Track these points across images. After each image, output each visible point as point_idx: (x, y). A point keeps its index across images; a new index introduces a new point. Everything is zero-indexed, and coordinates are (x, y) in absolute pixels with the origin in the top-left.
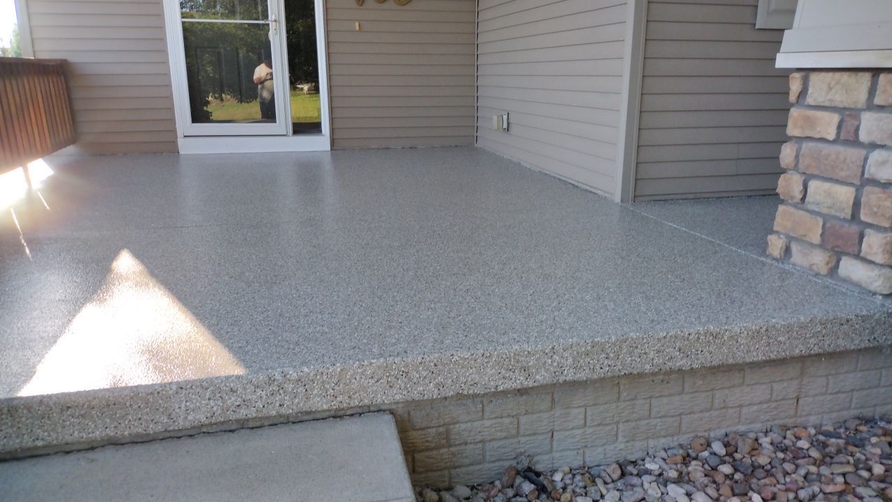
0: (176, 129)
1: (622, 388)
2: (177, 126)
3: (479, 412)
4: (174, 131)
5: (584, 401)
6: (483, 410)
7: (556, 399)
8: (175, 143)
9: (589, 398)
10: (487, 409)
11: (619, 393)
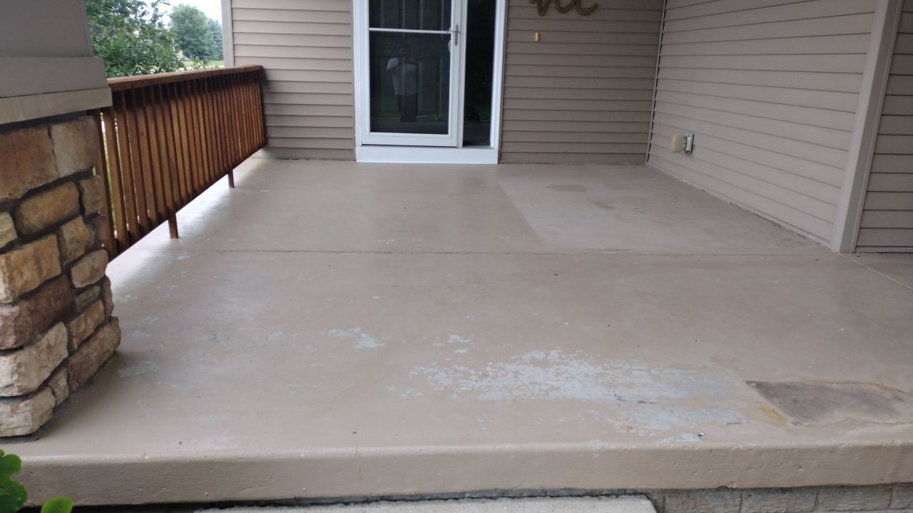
0: (355, 137)
1: (894, 494)
2: (356, 135)
3: (736, 506)
4: (352, 140)
5: (851, 505)
6: (741, 504)
7: (820, 501)
8: (352, 151)
9: (857, 502)
10: (745, 503)
11: (891, 500)
